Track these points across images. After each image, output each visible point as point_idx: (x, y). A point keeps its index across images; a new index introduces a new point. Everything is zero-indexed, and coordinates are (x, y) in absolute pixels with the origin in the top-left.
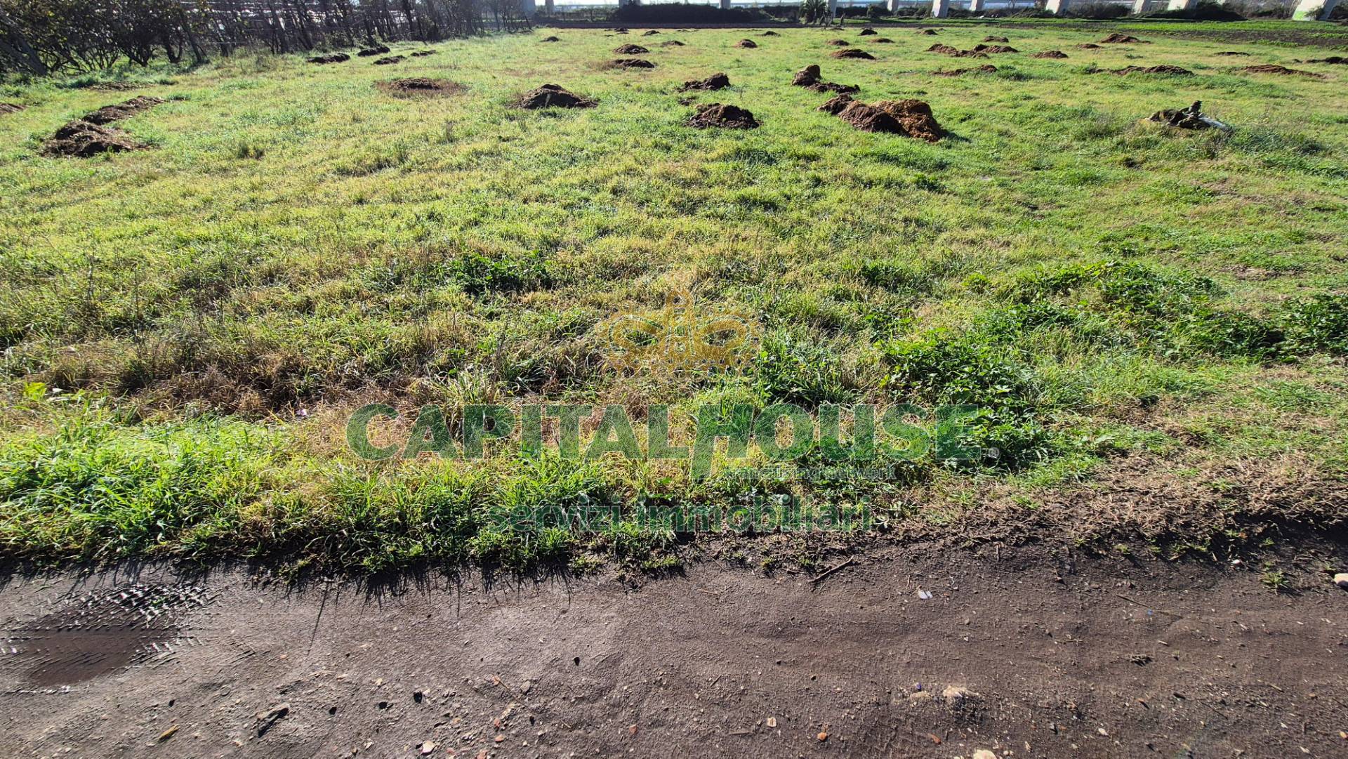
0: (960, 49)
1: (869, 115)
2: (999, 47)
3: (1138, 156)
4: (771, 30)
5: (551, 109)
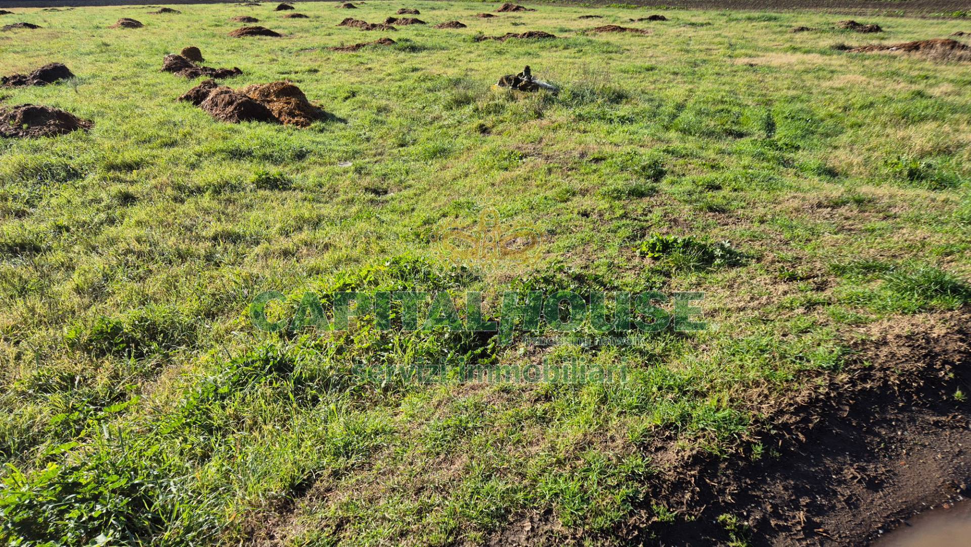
0: (370, 22)
1: (230, 103)
2: (407, 20)
3: (489, 121)
4: (167, 6)
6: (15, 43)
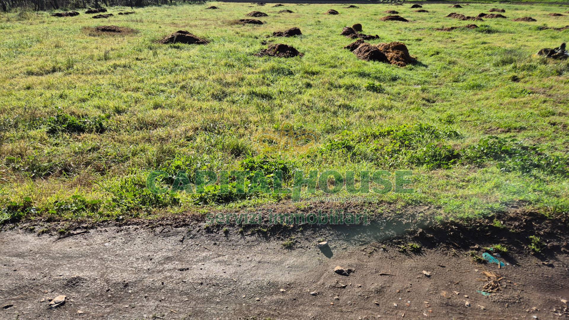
1: (368, 51)
2: (494, 15)
3: (520, 75)
4: (353, 5)
5: (177, 44)
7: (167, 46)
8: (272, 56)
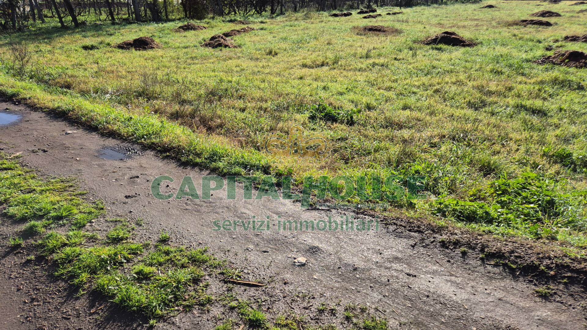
5: (439, 46)
6: (582, 20)
7: (428, 47)
8: (557, 64)
